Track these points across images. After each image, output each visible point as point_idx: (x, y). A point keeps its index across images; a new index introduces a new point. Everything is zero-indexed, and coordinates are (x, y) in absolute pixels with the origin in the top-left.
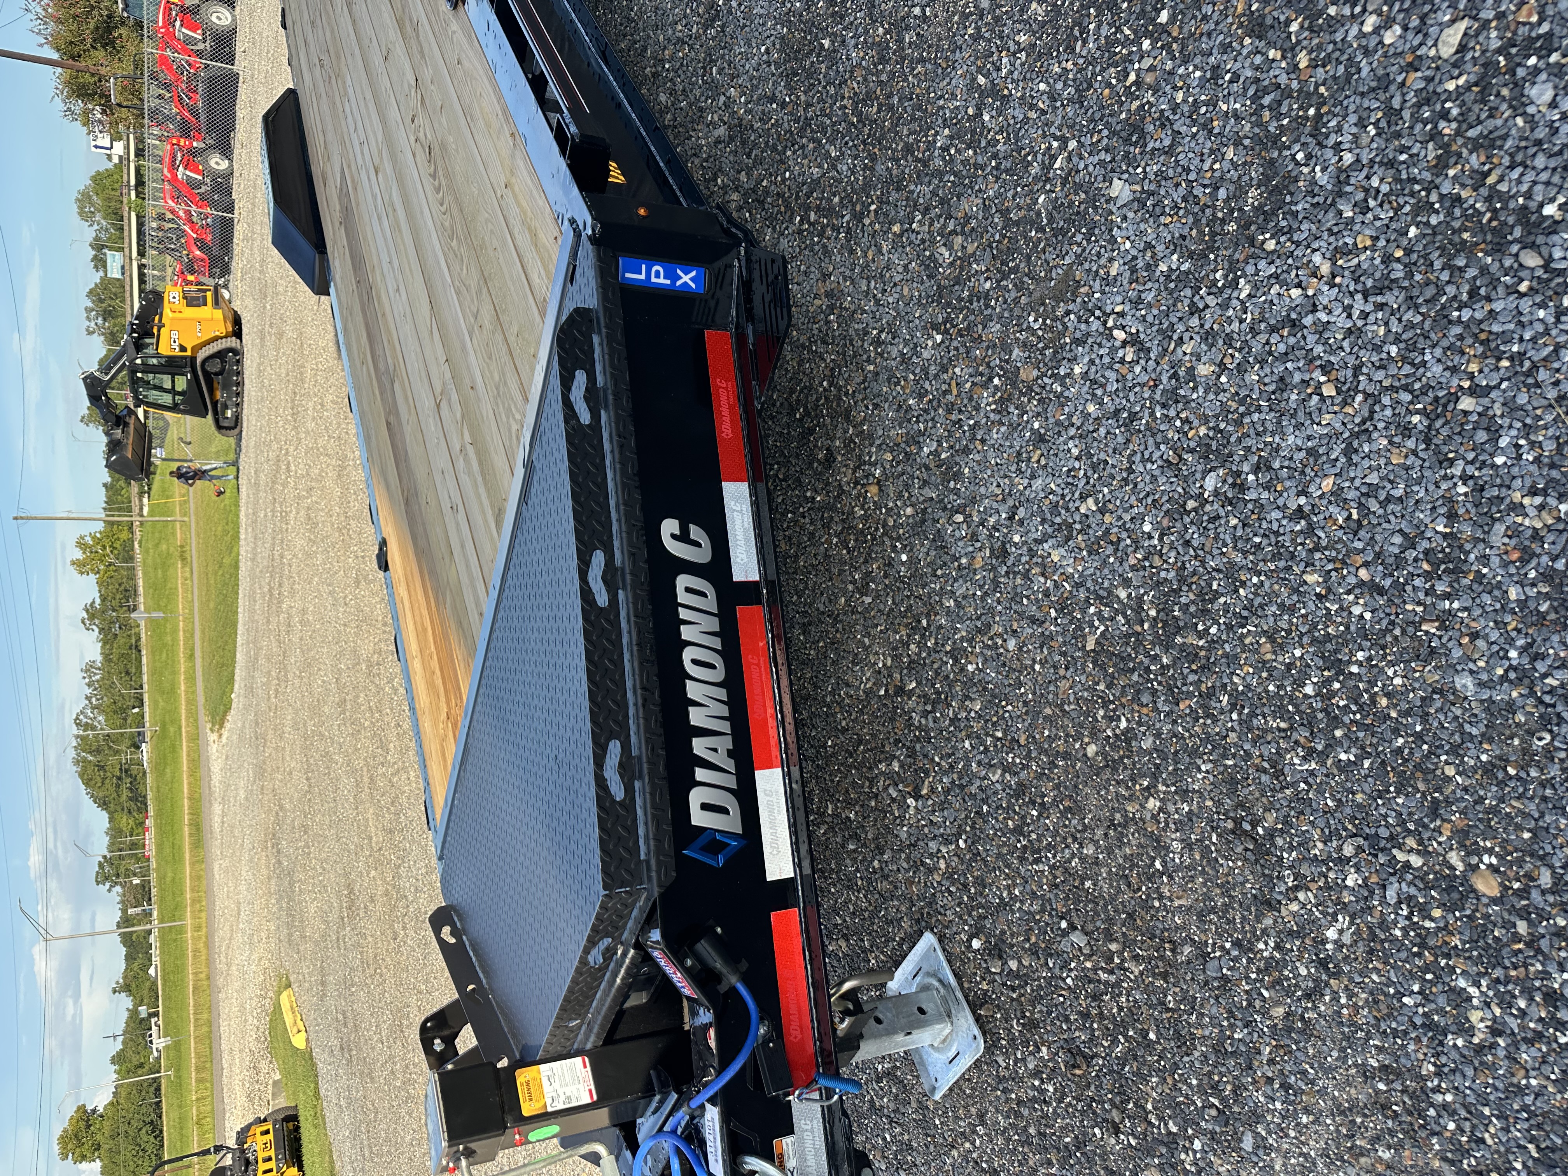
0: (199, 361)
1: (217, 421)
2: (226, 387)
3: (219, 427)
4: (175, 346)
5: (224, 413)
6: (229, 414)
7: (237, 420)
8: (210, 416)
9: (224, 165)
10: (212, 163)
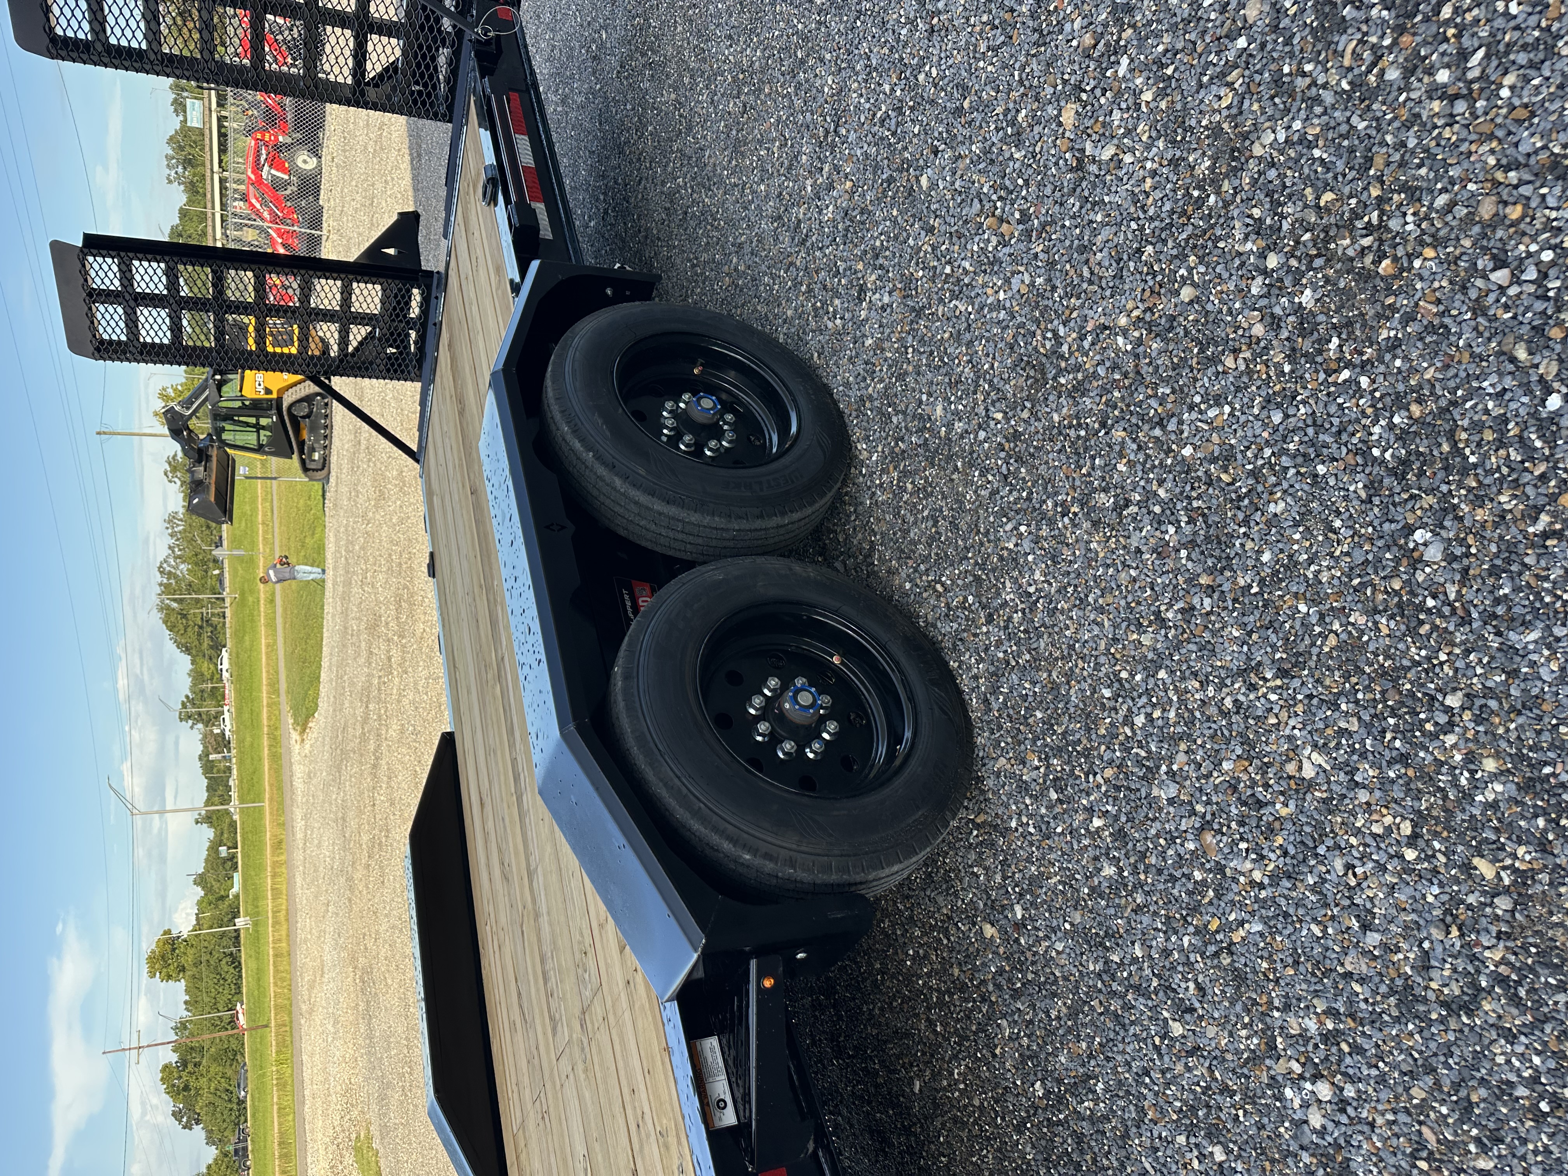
0: (285, 405)
1: (303, 462)
2: (313, 429)
3: (305, 469)
4: (261, 389)
5: (310, 456)
6: (316, 456)
7: (325, 462)
8: (295, 456)
9: (312, 163)
10: (299, 162)
